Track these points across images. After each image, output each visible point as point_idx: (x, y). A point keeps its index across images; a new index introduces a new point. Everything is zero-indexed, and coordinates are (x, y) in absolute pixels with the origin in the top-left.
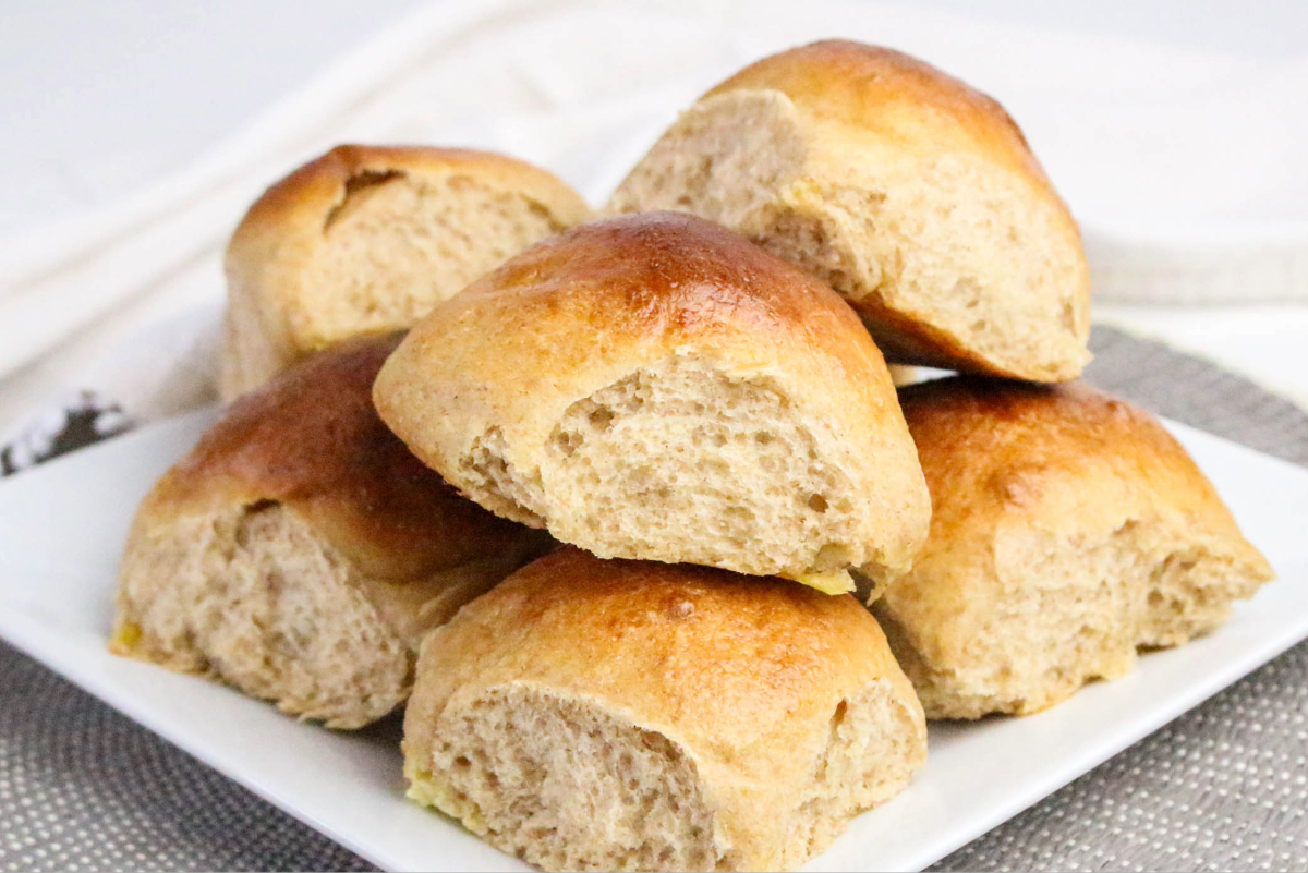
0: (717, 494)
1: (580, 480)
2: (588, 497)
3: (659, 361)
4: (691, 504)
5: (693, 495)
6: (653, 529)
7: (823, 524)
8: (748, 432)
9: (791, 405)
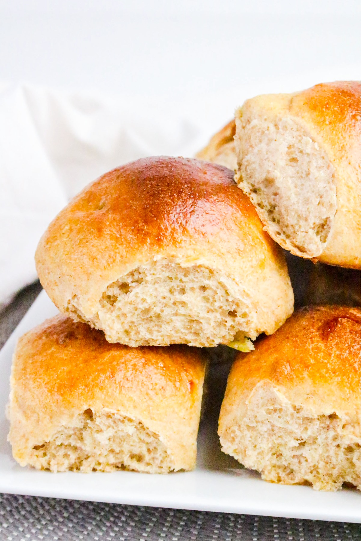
0: (184, 315)
1: (118, 316)
2: (123, 323)
3: (147, 262)
4: (172, 321)
5: (172, 317)
6: (155, 333)
7: (235, 323)
8: (195, 287)
9: (215, 272)
